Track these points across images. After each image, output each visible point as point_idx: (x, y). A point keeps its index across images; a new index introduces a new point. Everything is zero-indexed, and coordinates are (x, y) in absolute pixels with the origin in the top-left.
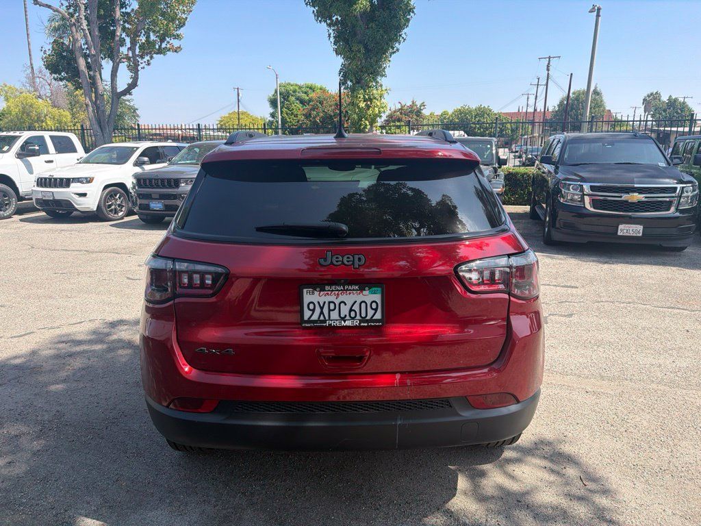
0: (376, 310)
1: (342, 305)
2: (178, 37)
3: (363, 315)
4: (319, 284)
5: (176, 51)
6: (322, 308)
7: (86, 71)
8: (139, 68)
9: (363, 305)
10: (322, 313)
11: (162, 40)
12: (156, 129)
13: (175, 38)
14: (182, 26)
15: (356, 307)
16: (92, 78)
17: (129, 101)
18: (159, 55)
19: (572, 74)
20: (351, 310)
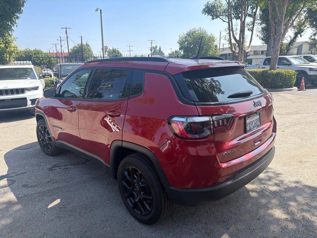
0: (259, 121)
10: (250, 126)
19: (81, 37)
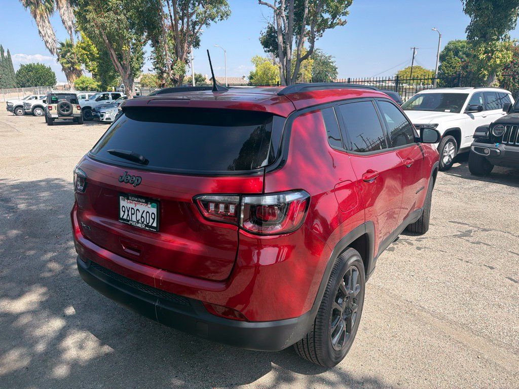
0: (154, 219)
1: (138, 211)
2: (345, 14)
3: (148, 222)
4: (127, 195)
5: (342, 25)
6: (128, 211)
7: (282, 44)
8: (315, 40)
9: (148, 214)
10: (128, 215)
11: (334, 17)
12: (356, 82)
13: (344, 15)
14: (349, 5)
15: (144, 215)
16: (285, 49)
17: (332, 62)
18: (330, 29)
20: (142, 217)
